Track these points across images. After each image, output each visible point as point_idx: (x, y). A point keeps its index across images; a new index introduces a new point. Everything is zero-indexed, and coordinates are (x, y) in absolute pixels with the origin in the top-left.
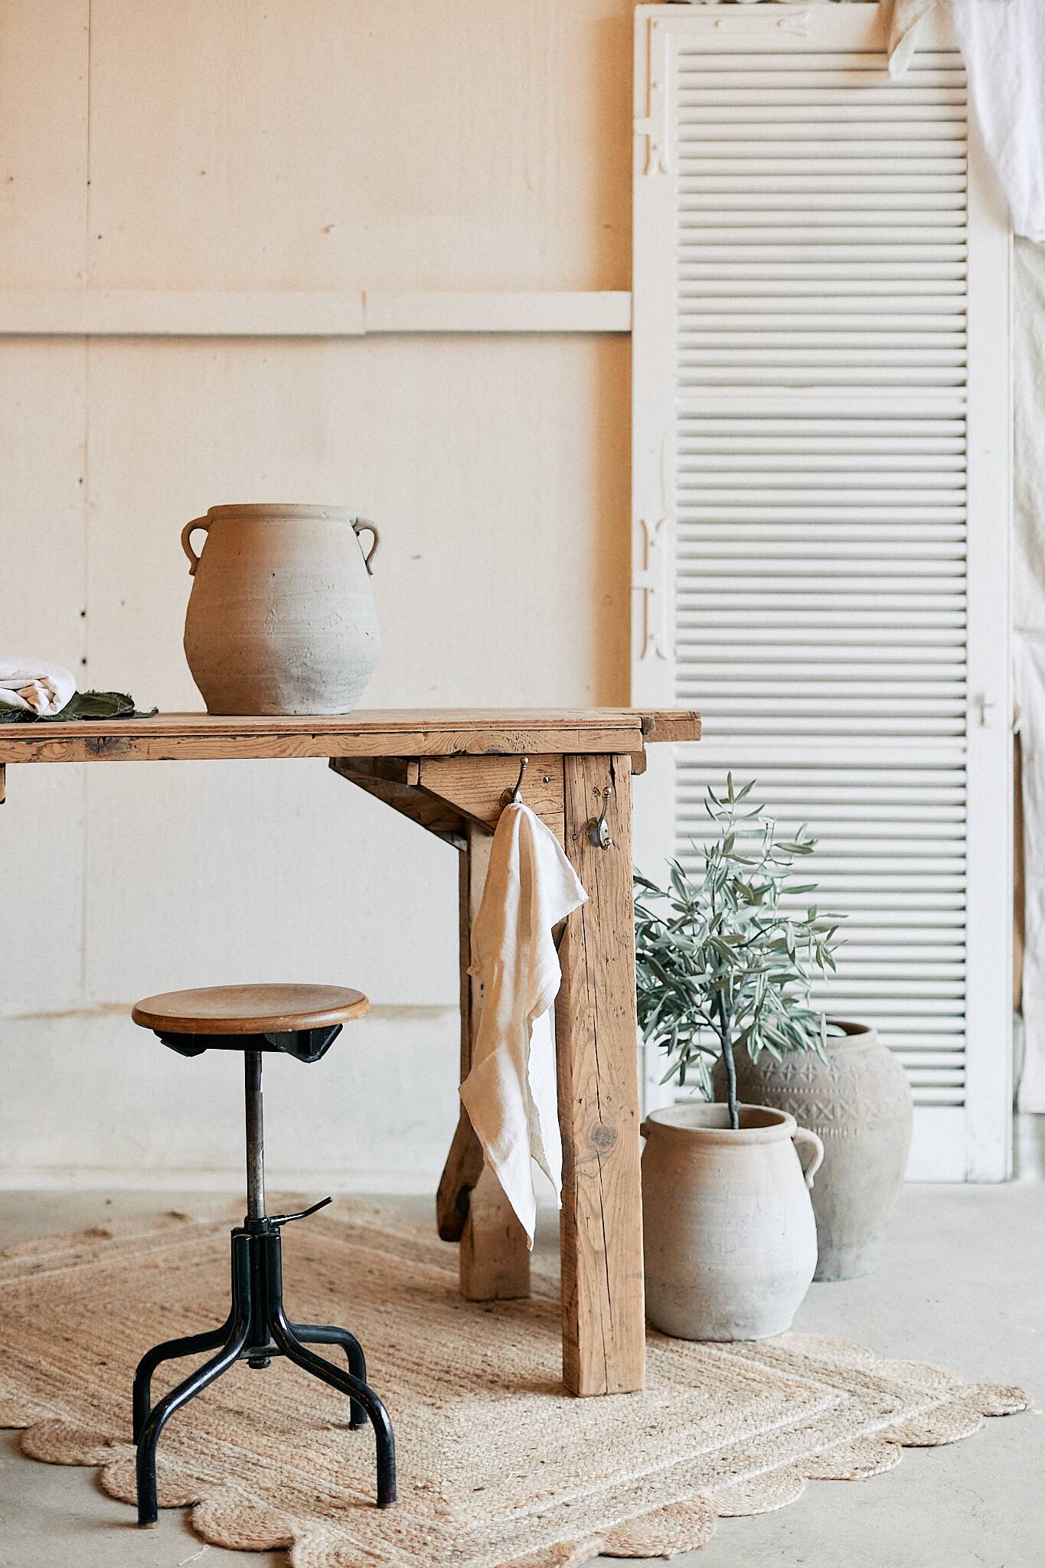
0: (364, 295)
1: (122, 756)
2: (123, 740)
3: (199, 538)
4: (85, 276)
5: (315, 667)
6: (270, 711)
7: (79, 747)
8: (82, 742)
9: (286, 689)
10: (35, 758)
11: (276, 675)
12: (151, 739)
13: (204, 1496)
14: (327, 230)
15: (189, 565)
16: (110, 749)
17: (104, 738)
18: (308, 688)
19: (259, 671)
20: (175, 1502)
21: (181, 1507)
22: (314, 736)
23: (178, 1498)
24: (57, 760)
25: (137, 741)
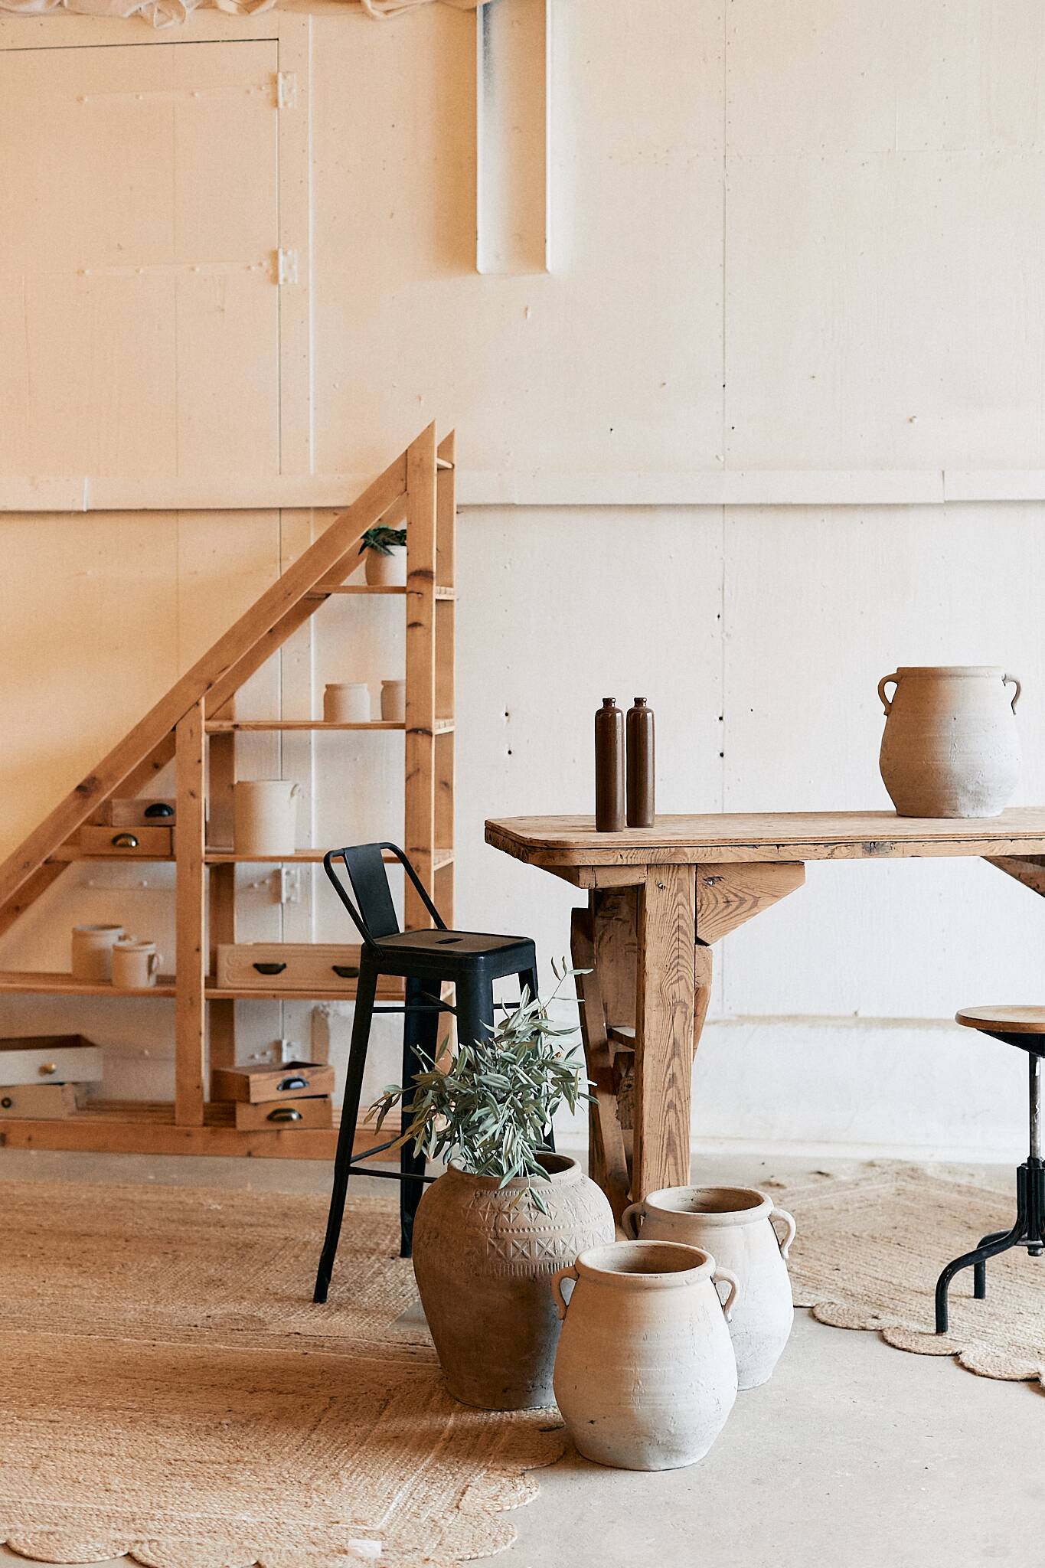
0: (943, 472)
1: (886, 855)
2: (887, 844)
3: (891, 689)
4: (722, 458)
5: (985, 785)
6: (951, 815)
7: (858, 848)
8: (860, 845)
9: (963, 799)
10: (831, 856)
11: (958, 791)
12: (905, 843)
13: (963, 1349)
14: (911, 420)
15: (883, 708)
16: (878, 850)
17: (874, 843)
18: (978, 798)
19: (945, 788)
20: (945, 1352)
21: (949, 1355)
22: (1012, 840)
23: (946, 1350)
24: (845, 857)
25: (895, 845)
